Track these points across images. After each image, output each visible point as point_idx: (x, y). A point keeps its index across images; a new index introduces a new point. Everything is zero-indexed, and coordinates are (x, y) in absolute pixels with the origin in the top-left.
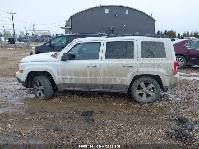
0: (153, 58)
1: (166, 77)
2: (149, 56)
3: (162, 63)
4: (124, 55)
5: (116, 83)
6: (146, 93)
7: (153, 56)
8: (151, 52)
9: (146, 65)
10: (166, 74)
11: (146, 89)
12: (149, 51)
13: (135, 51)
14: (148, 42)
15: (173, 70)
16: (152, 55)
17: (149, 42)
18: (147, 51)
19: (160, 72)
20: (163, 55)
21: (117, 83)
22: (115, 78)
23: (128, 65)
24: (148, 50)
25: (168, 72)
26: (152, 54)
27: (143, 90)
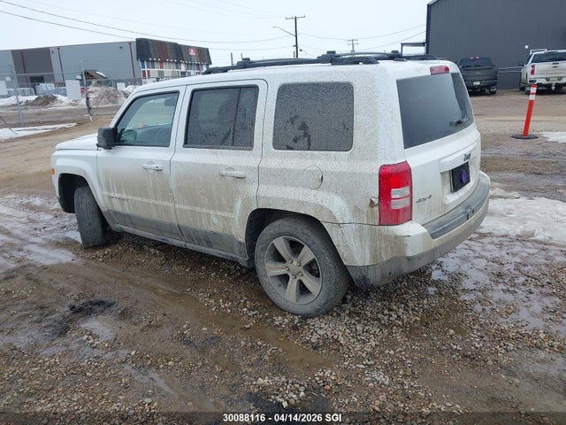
0: (309, 149)
1: (348, 229)
2: (295, 140)
3: (332, 173)
4: (228, 134)
5: (212, 229)
6: (298, 278)
7: (309, 144)
8: (304, 127)
9: (282, 177)
10: (348, 218)
11: (295, 263)
12: (298, 123)
13: (256, 123)
14: (301, 85)
15: (376, 201)
16: (306, 139)
17: (305, 85)
18: (292, 121)
19: (322, 207)
20: (342, 139)
21: (216, 231)
22: (208, 211)
23: (234, 173)
24: (296, 117)
25: (356, 211)
26: (306, 135)
27: (288, 264)
